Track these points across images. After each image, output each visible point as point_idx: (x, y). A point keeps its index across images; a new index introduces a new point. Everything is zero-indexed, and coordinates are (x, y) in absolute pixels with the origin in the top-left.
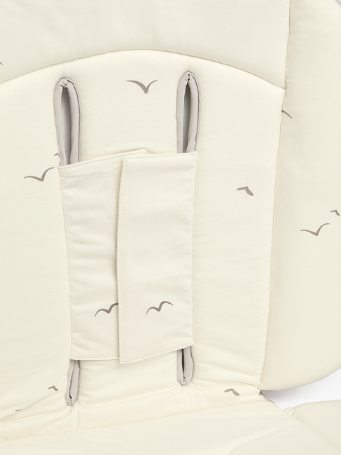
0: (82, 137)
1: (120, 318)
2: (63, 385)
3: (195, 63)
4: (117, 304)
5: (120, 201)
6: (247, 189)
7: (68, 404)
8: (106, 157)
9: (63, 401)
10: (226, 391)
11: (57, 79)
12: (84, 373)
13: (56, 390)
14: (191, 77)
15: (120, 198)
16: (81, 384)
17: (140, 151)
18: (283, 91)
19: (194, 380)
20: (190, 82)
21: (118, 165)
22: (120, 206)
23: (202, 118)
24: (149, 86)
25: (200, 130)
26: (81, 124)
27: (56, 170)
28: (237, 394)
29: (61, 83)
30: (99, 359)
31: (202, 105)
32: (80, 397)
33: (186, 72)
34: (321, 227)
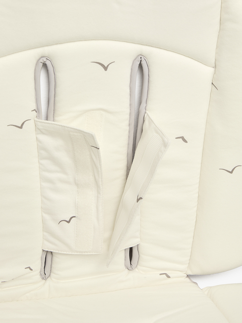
2: (37, 267)
6: (183, 138)
7: (43, 279)
10: (161, 274)
11: (38, 58)
13: (31, 270)
14: (143, 59)
16: (53, 265)
18: (213, 69)
19: (138, 266)
20: (142, 62)
24: (108, 66)
25: (149, 96)
26: (56, 89)
28: (169, 277)
29: (41, 61)
31: (151, 79)
32: (52, 274)
33: (138, 56)
34: (235, 168)
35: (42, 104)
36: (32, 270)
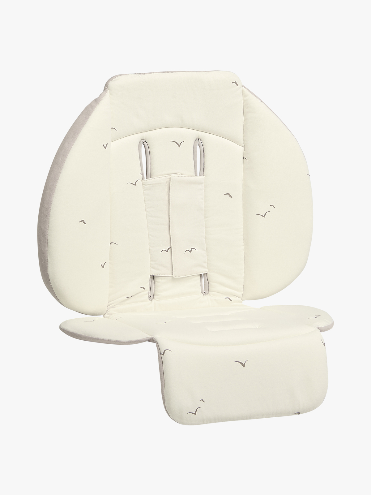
0: (151, 167)
1: (172, 254)
2: (147, 287)
3: (201, 134)
4: (171, 248)
5: (170, 197)
6: (229, 194)
7: (149, 300)
8: (163, 176)
9: (147, 297)
10: (225, 298)
11: (140, 140)
12: (156, 283)
14: (200, 141)
15: (170, 195)
16: (155, 289)
17: (178, 174)
18: (243, 148)
21: (168, 180)
22: (170, 199)
23: (205, 160)
24: (180, 144)
25: (205, 166)
26: (147, 164)
27: (140, 181)
28: (231, 300)
29: (142, 142)
30: (165, 275)
31: (205, 154)
32: (155, 296)
33: (197, 139)
34: (266, 213)
35: (144, 172)
36: (144, 289)
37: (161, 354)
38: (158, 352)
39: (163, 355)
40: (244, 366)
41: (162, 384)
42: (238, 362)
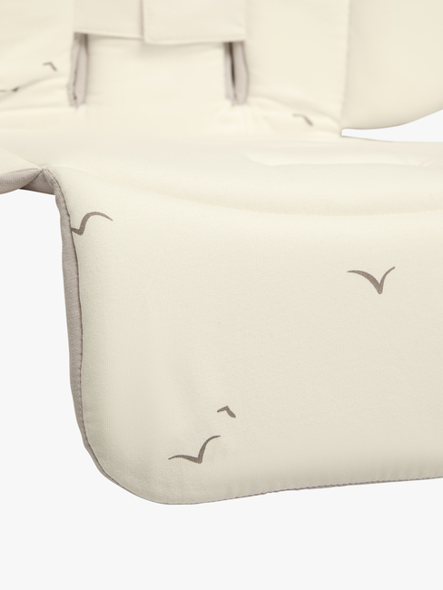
7: (71, 105)
10: (294, 116)
13: (54, 70)
16: (90, 77)
19: (249, 98)
28: (309, 123)
32: (89, 97)
37: (73, 231)
38: (62, 224)
39: (80, 232)
40: (379, 287)
41: (71, 345)
42: (359, 272)
